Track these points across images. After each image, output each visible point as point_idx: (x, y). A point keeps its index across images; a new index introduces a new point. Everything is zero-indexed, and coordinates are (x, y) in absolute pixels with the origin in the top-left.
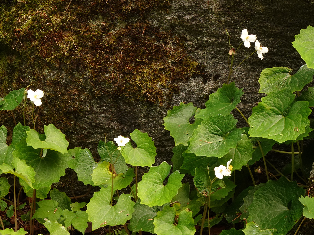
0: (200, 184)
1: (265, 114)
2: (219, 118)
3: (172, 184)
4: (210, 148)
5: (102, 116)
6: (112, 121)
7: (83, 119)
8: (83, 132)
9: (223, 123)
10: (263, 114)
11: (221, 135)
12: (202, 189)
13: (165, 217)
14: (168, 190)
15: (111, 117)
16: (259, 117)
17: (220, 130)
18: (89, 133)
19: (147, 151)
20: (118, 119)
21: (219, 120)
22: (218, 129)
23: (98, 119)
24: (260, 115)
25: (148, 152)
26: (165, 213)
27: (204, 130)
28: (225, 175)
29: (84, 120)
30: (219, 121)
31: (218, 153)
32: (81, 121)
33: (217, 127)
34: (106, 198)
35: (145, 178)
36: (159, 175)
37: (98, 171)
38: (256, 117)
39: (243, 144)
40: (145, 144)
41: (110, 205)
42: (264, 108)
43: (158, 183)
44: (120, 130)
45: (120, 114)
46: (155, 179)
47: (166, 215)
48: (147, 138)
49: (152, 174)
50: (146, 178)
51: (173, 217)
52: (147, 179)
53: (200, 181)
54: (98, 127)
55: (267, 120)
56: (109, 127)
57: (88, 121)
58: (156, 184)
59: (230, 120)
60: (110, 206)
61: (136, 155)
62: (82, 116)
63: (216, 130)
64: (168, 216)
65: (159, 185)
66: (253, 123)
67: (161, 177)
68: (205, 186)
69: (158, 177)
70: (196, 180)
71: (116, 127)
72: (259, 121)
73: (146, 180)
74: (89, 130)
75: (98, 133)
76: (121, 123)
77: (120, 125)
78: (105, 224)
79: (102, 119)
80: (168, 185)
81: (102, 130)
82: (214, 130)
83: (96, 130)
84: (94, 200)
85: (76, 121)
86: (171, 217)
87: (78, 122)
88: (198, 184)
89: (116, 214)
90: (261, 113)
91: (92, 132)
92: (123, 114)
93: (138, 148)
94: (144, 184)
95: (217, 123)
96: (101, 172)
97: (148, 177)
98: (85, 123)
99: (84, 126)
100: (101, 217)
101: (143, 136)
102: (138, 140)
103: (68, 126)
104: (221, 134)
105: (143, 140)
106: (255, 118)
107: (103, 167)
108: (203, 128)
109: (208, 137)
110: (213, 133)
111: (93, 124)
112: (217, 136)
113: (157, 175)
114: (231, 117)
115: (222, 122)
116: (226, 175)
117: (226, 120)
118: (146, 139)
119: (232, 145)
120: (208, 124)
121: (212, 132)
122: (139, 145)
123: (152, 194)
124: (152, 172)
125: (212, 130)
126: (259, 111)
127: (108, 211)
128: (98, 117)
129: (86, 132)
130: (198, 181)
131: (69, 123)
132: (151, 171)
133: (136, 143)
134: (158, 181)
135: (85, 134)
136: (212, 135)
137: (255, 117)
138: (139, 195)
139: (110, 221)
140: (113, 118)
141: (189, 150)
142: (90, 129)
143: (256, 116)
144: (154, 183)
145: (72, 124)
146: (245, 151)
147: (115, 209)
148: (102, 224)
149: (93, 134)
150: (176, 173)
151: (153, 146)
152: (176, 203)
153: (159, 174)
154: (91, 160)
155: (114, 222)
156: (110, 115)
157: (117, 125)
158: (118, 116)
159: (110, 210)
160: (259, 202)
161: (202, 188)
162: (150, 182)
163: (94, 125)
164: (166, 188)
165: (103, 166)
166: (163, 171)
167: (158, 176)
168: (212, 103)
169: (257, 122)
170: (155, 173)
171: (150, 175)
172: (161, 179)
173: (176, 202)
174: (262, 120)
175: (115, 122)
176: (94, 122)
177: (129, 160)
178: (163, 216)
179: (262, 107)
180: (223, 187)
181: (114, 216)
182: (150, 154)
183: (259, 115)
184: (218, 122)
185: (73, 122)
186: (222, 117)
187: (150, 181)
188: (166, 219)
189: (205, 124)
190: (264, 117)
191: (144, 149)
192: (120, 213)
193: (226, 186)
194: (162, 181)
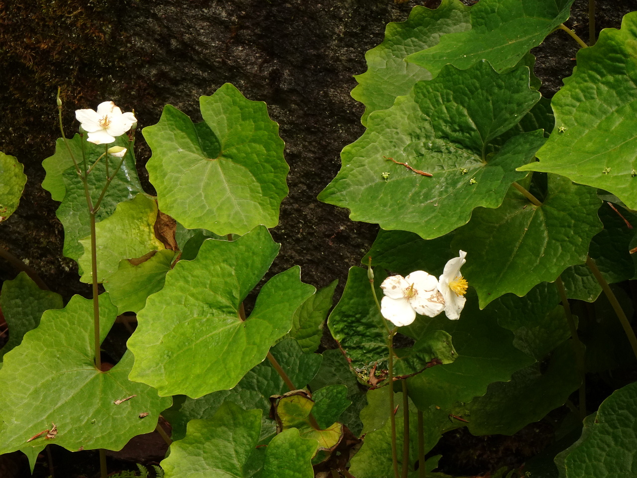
0: (363, 335)
1: (626, 81)
2: (476, 77)
3: (264, 317)
4: (417, 194)
5: (204, 18)
6: (238, 41)
7: (142, 19)
8: (144, 72)
9: (489, 100)
10: (617, 80)
11: (473, 147)
12: (368, 355)
13: (216, 446)
14: (244, 339)
15: (233, 23)
16: (599, 92)
17: (474, 126)
18: (162, 75)
19: (255, 175)
20: (260, 37)
21: (478, 85)
22: (466, 123)
23: (189, 26)
24: (607, 83)
25: (260, 180)
26: (219, 429)
27: (416, 117)
28: (421, 313)
29: (145, 22)
30: (477, 89)
31: (434, 221)
32: (136, 25)
33: (465, 112)
34: (83, 339)
35: (177, 280)
36: (230, 275)
37: (111, 231)
38: (588, 88)
39: (569, 197)
40: (254, 145)
41: (90, 368)
42: (626, 55)
43: (221, 308)
44: (264, 78)
45: (267, 18)
46: (214, 289)
47: (220, 437)
48: (262, 124)
49: (206, 267)
50: (181, 283)
51: (246, 451)
52: (187, 286)
53: (364, 320)
54: (192, 59)
55: (628, 109)
56: (224, 63)
57: (157, 28)
58: (214, 311)
59: (513, 92)
60: (91, 373)
61: (208, 184)
62: (138, 9)
63: (460, 126)
64: (229, 441)
65: (223, 316)
66: (570, 113)
67: (236, 283)
68: (383, 346)
69: (226, 283)
70: (348, 316)
71: (252, 64)
72: (596, 109)
73: (182, 289)
74: (163, 67)
75: (191, 82)
76: (270, 52)
77: (265, 61)
78: (48, 439)
79: (202, 26)
80: (253, 319)
81: (204, 71)
82: (451, 122)
83: (187, 70)
84: (38, 339)
85: (119, 26)
86: (241, 450)
87: (126, 30)
88: (357, 333)
89: (103, 405)
90: (610, 78)
91: (173, 74)
92: (274, 16)
93: (223, 160)
94: (169, 304)
95: (466, 95)
96: (124, 236)
97: (190, 279)
98: (148, 35)
99: (147, 46)
100: (44, 410)
101: (249, 113)
102: (230, 126)
103: (93, 41)
104: (475, 142)
105: (248, 129)
106: (581, 96)
107: (133, 218)
108: (414, 109)
109: (424, 151)
110: (445, 136)
111: (174, 42)
112: (460, 152)
113: (223, 276)
114: (522, 79)
115: (485, 94)
116: (427, 314)
117: (500, 87)
118: (258, 128)
119: (490, 196)
120: (436, 96)
121: (443, 131)
122: (227, 146)
123: (185, 348)
124: (209, 262)
125: (446, 122)
126: (604, 67)
127: (77, 390)
128: (188, 17)
129: (154, 72)
130: (358, 321)
131: (96, 28)
132: (206, 258)
133: (219, 138)
134: (224, 301)
135: (149, 79)
136: (441, 142)
137: (583, 91)
138: (133, 345)
139: (70, 431)
140: (242, 27)
141: (333, 193)
142: (165, 62)
143: (591, 84)
144: (206, 307)
145: (105, 33)
146: (569, 227)
147: (108, 387)
148: (35, 434)
149: (176, 83)
150: (289, 276)
151: (281, 159)
152: (296, 398)
153: (233, 273)
154: (127, 181)
155: (85, 435)
156: (230, 15)
157: (257, 58)
158: (257, 25)
159: (85, 386)
160: (613, 444)
161: (369, 351)
162: (192, 300)
163: (177, 49)
164: (243, 332)
165: (134, 213)
166: (250, 262)
167: (228, 280)
168: (493, 11)
169: (585, 111)
170: (218, 268)
171: (197, 272)
172: (236, 294)
173: (297, 394)
174: (610, 104)
175: (250, 47)
176: (175, 38)
177: (175, 201)
178: (208, 439)
179: (615, 51)
180: (447, 358)
181: (92, 411)
182: (263, 189)
183: (603, 83)
184: (472, 92)
185: (108, 29)
186: (488, 74)
187: (193, 295)
188: (220, 453)
189: (424, 95)
190: (619, 94)
191: (245, 164)
192: (118, 402)
193: (456, 355)
194: (238, 302)
